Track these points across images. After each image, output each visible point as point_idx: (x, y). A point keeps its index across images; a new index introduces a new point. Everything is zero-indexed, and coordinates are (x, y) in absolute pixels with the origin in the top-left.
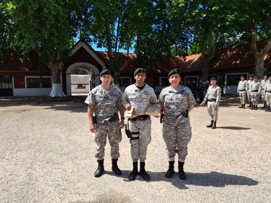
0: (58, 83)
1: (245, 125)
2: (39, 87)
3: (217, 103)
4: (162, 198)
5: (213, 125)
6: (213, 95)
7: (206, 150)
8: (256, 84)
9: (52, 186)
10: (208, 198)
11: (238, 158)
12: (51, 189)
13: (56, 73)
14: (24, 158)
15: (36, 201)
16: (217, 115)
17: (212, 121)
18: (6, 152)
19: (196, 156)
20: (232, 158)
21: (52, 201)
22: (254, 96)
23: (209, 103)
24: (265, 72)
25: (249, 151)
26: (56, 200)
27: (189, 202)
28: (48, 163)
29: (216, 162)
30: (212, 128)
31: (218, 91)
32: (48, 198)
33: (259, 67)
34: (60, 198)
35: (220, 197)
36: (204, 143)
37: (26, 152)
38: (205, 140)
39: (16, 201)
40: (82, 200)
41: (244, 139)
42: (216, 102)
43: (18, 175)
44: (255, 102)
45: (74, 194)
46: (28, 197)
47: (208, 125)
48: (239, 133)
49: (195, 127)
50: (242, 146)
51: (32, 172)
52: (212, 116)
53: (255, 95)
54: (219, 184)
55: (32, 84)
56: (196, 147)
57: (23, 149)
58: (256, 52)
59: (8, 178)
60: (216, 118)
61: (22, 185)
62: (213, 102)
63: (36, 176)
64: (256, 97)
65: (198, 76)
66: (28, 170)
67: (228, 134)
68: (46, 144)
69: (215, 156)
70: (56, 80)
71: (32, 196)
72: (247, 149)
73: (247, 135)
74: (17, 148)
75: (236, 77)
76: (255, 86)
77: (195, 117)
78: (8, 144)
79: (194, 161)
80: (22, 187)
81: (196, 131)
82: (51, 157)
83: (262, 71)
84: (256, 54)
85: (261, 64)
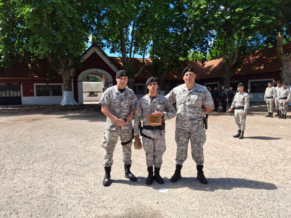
0: (69, 91)
1: (274, 135)
2: (48, 95)
3: (245, 110)
4: (195, 212)
5: (240, 135)
6: (241, 102)
7: (235, 161)
8: (285, 91)
9: (75, 199)
10: (246, 212)
11: (272, 170)
12: (75, 202)
13: (67, 80)
14: (41, 169)
15: (60, 215)
18: (22, 163)
19: (226, 168)
20: (265, 170)
21: (77, 214)
22: (283, 104)
23: (236, 111)
25: (284, 163)
26: (82, 213)
27: (225, 216)
28: (67, 174)
29: (249, 175)
30: (240, 139)
31: (246, 98)
32: (73, 212)
34: (86, 212)
35: (258, 212)
36: (233, 154)
37: (43, 164)
38: (234, 150)
39: (39, 214)
40: (109, 214)
41: (275, 150)
42: (244, 110)
43: (38, 187)
44: (283, 110)
45: (100, 208)
46: (51, 210)
47: (235, 135)
48: (269, 144)
49: (221, 137)
50: (274, 157)
51: (52, 184)
52: (239, 125)
53: (284, 103)
54: (255, 198)
55: (42, 91)
56: (225, 158)
57: (39, 160)
58: (283, 57)
59: (28, 190)
60: (244, 127)
61: (43, 198)
62: (241, 110)
63: (57, 189)
64: (285, 104)
65: (218, 83)
66: (48, 182)
67: (258, 145)
68: (63, 154)
69: (247, 168)
70: (68, 88)
71: (56, 209)
72: (280, 161)
73: (279, 145)
74: (33, 159)
75: (260, 84)
76: (284, 93)
77: (219, 127)
78: (23, 155)
79: (225, 173)
80: (43, 200)
81: (222, 142)
82: (70, 168)
83: (289, 76)
84: (282, 58)
85: (288, 69)
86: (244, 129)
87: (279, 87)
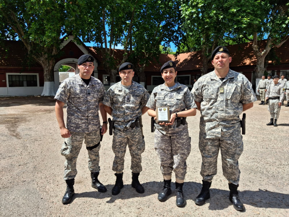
0: (51, 81)
2: (23, 86)
3: (281, 100)
6: (276, 93)
13: (49, 70)
23: (271, 101)
31: (282, 89)
42: (279, 100)
55: (15, 82)
62: (276, 100)
65: (190, 75)
70: (50, 78)
84: (258, 55)
85: (262, 64)
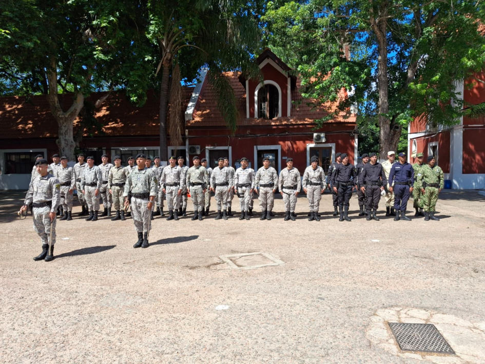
3: (54, 208)
5: (47, 254)
6: (45, 193)
8: (66, 172)
16: (54, 233)
17: (46, 247)
22: (64, 194)
23: (37, 211)
24: (75, 148)
33: (65, 140)
42: (51, 208)
44: (66, 205)
47: (37, 256)
53: (66, 193)
58: (59, 113)
60: (53, 239)
62: (45, 208)
64: (67, 194)
75: (23, 157)
76: (64, 174)
83: (71, 146)
84: (58, 115)
85: (69, 134)
86: (54, 241)
87: (56, 164)
